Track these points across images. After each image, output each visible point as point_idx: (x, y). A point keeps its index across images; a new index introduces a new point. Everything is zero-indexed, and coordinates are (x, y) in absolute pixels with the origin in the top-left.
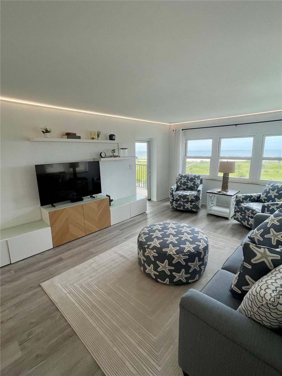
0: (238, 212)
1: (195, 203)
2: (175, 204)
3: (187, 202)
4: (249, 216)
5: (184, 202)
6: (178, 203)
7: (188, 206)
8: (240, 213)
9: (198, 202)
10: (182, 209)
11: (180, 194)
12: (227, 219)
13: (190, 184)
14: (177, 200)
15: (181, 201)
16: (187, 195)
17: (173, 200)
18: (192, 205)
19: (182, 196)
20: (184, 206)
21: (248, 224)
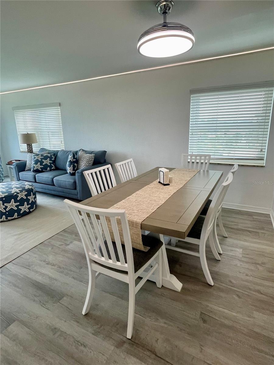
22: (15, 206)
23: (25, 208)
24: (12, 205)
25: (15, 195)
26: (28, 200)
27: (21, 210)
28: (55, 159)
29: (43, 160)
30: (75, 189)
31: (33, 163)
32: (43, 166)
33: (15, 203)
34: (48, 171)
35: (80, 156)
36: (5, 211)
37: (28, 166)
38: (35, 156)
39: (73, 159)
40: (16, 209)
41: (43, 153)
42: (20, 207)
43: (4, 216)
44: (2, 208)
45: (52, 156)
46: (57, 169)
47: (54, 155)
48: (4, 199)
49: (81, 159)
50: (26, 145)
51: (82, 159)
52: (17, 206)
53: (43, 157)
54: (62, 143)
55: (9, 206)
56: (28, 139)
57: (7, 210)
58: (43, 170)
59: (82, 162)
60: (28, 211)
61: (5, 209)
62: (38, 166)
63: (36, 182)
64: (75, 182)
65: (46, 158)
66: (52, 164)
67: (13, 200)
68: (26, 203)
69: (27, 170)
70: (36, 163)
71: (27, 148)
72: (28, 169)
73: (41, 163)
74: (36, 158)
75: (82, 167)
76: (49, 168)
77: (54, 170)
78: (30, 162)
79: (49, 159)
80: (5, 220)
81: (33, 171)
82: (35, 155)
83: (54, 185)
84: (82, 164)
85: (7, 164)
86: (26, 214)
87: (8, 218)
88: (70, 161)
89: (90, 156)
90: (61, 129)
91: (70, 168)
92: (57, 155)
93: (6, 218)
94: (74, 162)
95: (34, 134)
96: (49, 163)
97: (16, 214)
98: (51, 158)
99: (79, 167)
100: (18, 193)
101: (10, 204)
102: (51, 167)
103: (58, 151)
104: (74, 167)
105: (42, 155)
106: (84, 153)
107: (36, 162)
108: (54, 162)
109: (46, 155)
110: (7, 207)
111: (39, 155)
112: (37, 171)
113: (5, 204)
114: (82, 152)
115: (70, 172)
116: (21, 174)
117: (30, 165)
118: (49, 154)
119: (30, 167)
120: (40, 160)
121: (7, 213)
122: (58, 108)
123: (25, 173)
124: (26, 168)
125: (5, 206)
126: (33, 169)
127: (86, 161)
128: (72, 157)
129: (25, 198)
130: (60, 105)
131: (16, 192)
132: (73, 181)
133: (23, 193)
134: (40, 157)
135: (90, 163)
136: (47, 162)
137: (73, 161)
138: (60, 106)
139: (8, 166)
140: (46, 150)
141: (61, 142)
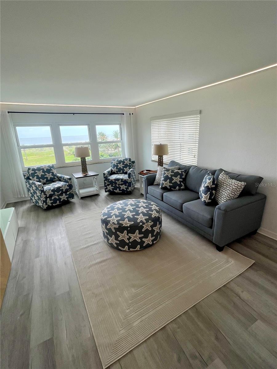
0: (108, 185)
1: (69, 192)
2: (49, 201)
3: (61, 194)
4: (119, 185)
5: (58, 196)
6: (53, 198)
7: (64, 197)
8: (110, 186)
9: (72, 190)
10: (59, 204)
11: (52, 188)
12: (97, 195)
13: (49, 176)
14: (51, 196)
15: (55, 196)
16: (60, 187)
17: (46, 198)
18: (68, 195)
19: (55, 189)
20: (60, 199)
21: (120, 190)
22: (139, 238)
23: (148, 240)
24: (136, 236)
25: (141, 225)
26: (153, 231)
27: (145, 242)
28: (186, 176)
29: (173, 177)
30: (211, 227)
31: (162, 179)
32: (172, 185)
33: (139, 234)
34: (177, 190)
35: (222, 181)
36: (128, 242)
37: (157, 181)
38: (165, 172)
39: (213, 185)
40: (139, 241)
41: (173, 167)
42: (143, 239)
43: (127, 247)
44: (126, 238)
45: (183, 173)
46: (187, 189)
47: (186, 171)
48: (129, 229)
49: (222, 185)
50: (158, 156)
51: (225, 187)
52: (141, 238)
53: (173, 174)
54: (196, 157)
55: (133, 237)
56: (161, 150)
57: (130, 241)
58: (172, 189)
59: (224, 191)
60: (151, 243)
61: (129, 239)
62: (167, 184)
63: (162, 200)
64: (212, 219)
65: (176, 175)
66: (182, 183)
67: (137, 231)
68: (150, 235)
69: (155, 185)
70: (165, 180)
71: (158, 159)
72: (157, 183)
73: (171, 180)
74: (166, 173)
75: (222, 196)
76: (178, 187)
77: (183, 190)
78: (160, 178)
79: (179, 176)
80: (127, 250)
81: (161, 188)
82: (165, 170)
83: (182, 211)
84: (224, 193)
85: (139, 174)
86: (148, 246)
87: (131, 249)
88: (208, 186)
89: (239, 185)
90: (197, 141)
91: (205, 196)
92: (188, 172)
93: (129, 249)
94: (212, 189)
95: (166, 145)
96: (179, 181)
97: (139, 246)
98: (181, 175)
99: (217, 195)
100: (144, 223)
101: (135, 235)
102: (180, 186)
103: (190, 167)
104: (211, 194)
105: (172, 171)
106: (227, 178)
107: (166, 178)
108: (184, 180)
109: (176, 171)
110: (131, 238)
111: (169, 170)
112: (165, 189)
113: (129, 234)
114: (224, 176)
115: (205, 200)
116: (149, 187)
117: (159, 180)
118: (180, 171)
119: (158, 182)
120: (170, 177)
121: (130, 244)
122: (198, 116)
123: (154, 189)
124: (155, 182)
125: (129, 236)
126: (162, 186)
127: (230, 190)
128: (210, 182)
129: (150, 229)
130: (201, 112)
131: (141, 221)
132: (209, 217)
133: (149, 224)
134: (170, 173)
135: (237, 194)
136: (177, 179)
137: (211, 187)
138: (200, 114)
139: (140, 175)
140: (177, 164)
141: (194, 156)
